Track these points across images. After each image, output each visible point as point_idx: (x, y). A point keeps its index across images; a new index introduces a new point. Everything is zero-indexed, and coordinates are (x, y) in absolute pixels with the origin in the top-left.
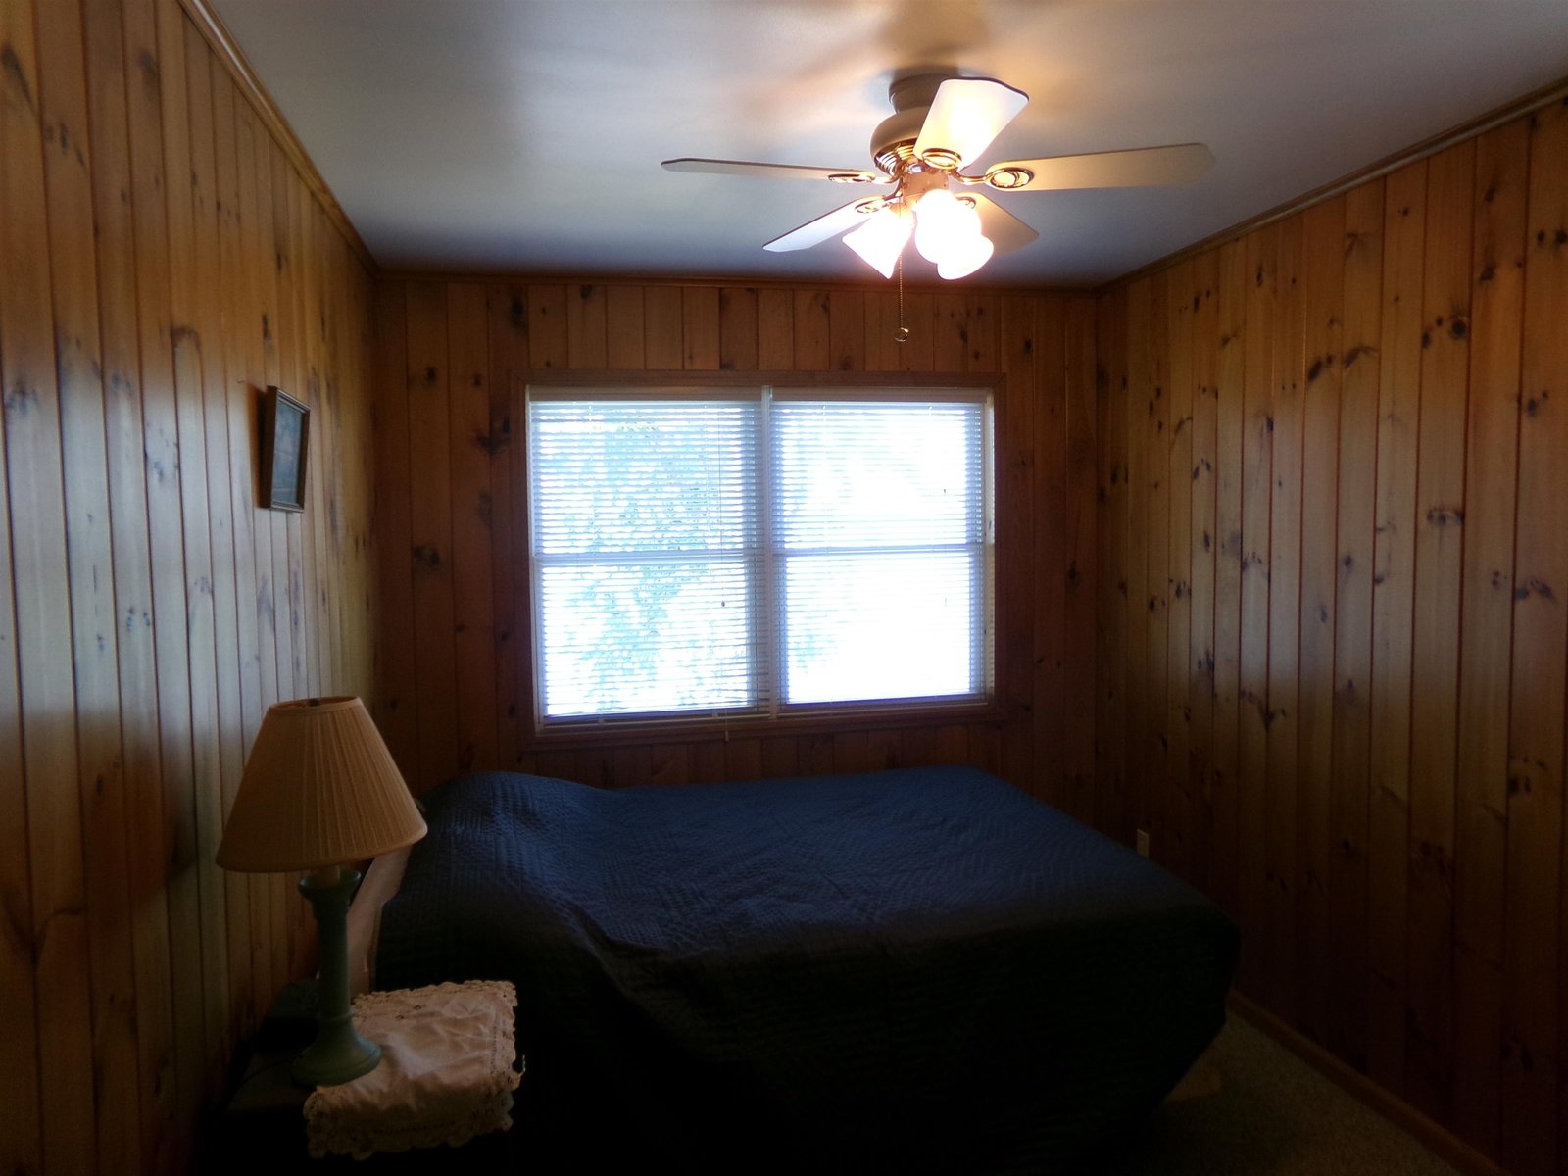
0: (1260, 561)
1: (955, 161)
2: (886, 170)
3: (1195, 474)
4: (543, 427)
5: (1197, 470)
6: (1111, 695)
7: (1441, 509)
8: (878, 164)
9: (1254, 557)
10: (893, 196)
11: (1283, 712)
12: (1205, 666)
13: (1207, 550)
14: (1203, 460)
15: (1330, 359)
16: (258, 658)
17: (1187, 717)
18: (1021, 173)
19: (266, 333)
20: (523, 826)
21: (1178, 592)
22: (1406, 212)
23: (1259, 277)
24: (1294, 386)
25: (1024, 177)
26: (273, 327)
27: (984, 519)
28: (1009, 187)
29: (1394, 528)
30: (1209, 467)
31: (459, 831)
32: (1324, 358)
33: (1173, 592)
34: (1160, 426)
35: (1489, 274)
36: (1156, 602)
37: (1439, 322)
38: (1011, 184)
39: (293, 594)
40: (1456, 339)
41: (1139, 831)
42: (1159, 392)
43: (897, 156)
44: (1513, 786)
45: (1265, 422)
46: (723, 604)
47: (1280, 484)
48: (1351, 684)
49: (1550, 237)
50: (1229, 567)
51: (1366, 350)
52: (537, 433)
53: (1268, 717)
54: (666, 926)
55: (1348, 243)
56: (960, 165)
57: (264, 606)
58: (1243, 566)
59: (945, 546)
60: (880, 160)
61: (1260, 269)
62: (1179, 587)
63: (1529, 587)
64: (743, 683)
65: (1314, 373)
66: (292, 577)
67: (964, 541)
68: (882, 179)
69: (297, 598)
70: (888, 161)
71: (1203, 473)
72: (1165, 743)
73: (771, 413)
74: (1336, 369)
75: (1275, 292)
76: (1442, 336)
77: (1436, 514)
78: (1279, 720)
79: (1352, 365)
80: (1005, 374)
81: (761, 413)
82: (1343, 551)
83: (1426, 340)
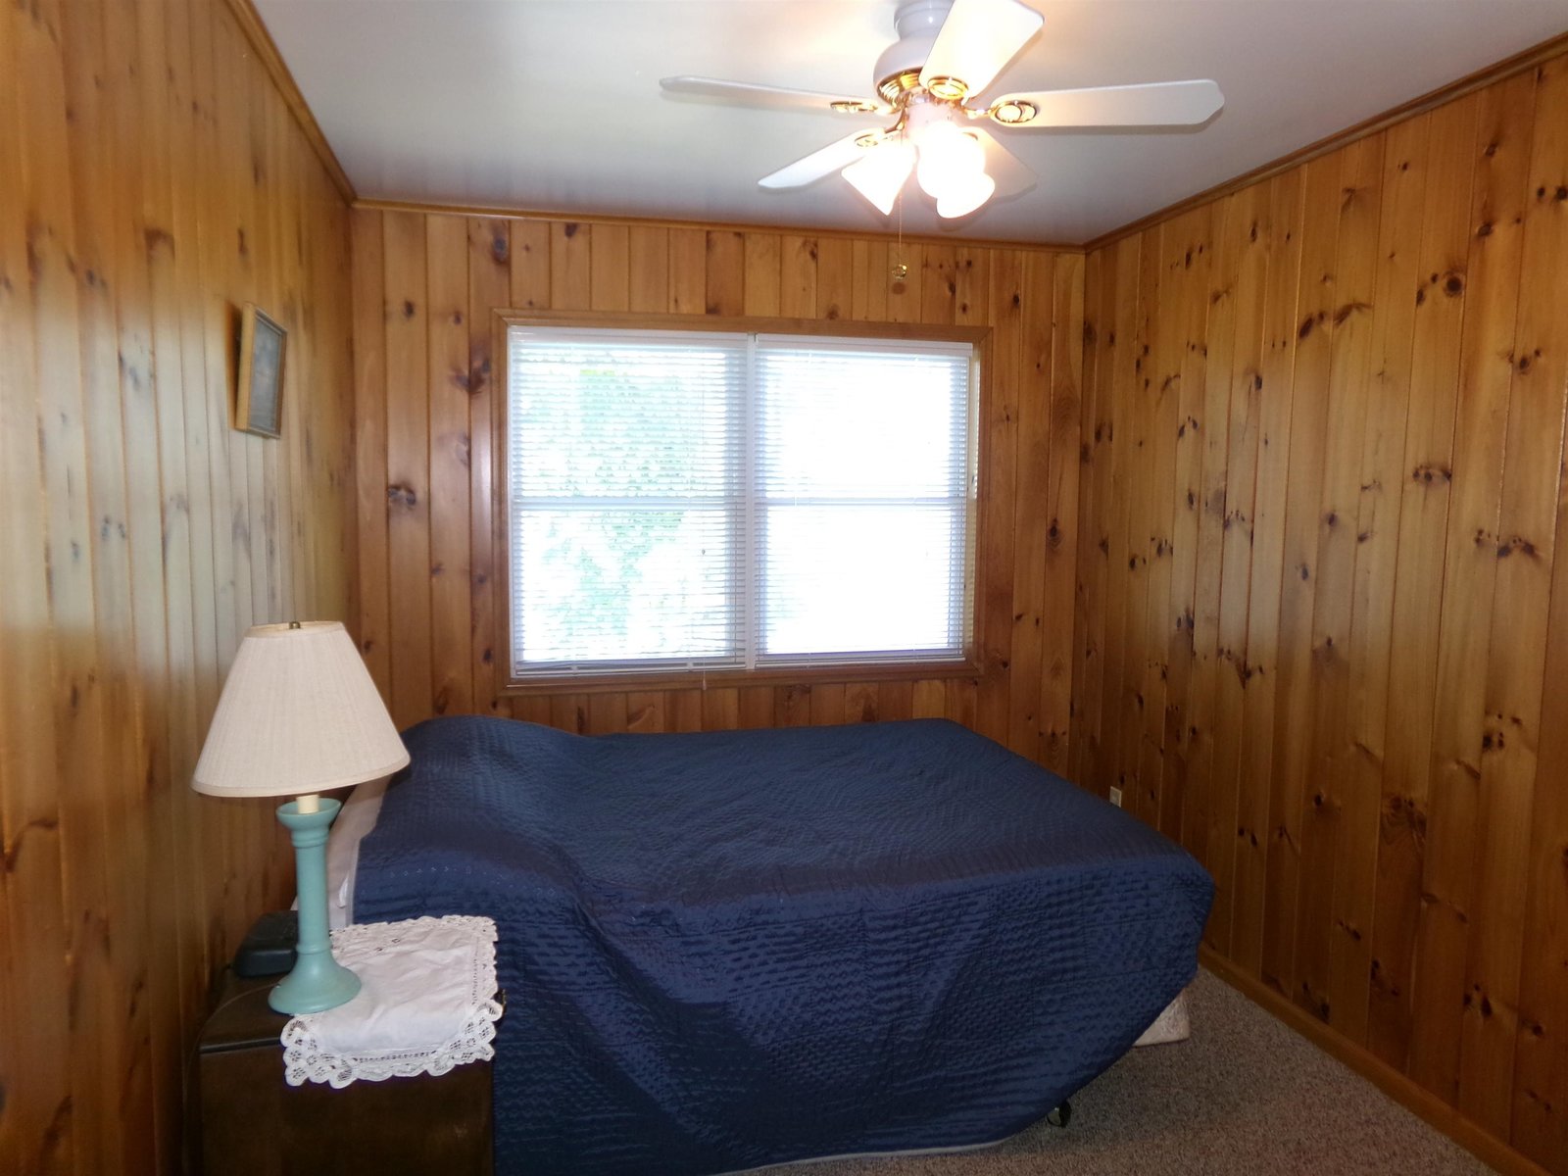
0: (1243, 519)
1: (962, 90)
2: (889, 101)
3: (1181, 432)
4: (524, 368)
5: (1183, 427)
6: (1088, 653)
7: (1428, 467)
8: (881, 95)
9: (1237, 515)
10: (895, 129)
11: (1261, 670)
12: (1184, 625)
13: (1191, 508)
14: (1189, 418)
15: (1322, 316)
16: (233, 583)
17: (1164, 675)
18: (1027, 107)
19: (243, 249)
20: (500, 767)
21: (1160, 550)
22: (1405, 167)
23: (1254, 233)
24: (1284, 344)
25: (1029, 111)
26: (251, 243)
27: (968, 473)
28: (1014, 122)
29: (1380, 486)
30: (1195, 425)
31: (436, 770)
32: (1316, 314)
33: (1154, 551)
34: (1147, 383)
35: (1487, 230)
36: (1137, 561)
37: (1434, 279)
38: (1016, 119)
39: (269, 522)
40: (1451, 296)
41: (1112, 788)
42: (1146, 349)
43: (900, 85)
44: (1487, 742)
45: (1253, 379)
46: (704, 552)
47: (1266, 442)
48: (1329, 642)
49: (1551, 192)
50: (1213, 526)
51: (1359, 306)
52: (518, 374)
53: (1245, 674)
54: (646, 867)
55: (1347, 196)
56: (967, 95)
57: (240, 532)
58: (1226, 525)
59: (928, 499)
60: (883, 89)
61: (1255, 224)
62: (1160, 545)
63: (1512, 545)
64: (721, 632)
65: (1304, 331)
66: (270, 505)
67: (947, 495)
68: (885, 110)
69: (273, 527)
70: (891, 91)
71: (1189, 431)
72: (1141, 701)
73: (756, 360)
74: (1328, 326)
75: (1268, 247)
76: (1438, 291)
77: (1422, 473)
78: (1256, 678)
79: (1344, 322)
80: (992, 328)
81: (745, 359)
82: (1327, 508)
83: (1420, 298)
